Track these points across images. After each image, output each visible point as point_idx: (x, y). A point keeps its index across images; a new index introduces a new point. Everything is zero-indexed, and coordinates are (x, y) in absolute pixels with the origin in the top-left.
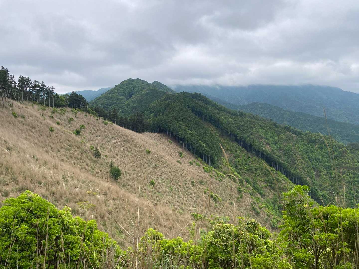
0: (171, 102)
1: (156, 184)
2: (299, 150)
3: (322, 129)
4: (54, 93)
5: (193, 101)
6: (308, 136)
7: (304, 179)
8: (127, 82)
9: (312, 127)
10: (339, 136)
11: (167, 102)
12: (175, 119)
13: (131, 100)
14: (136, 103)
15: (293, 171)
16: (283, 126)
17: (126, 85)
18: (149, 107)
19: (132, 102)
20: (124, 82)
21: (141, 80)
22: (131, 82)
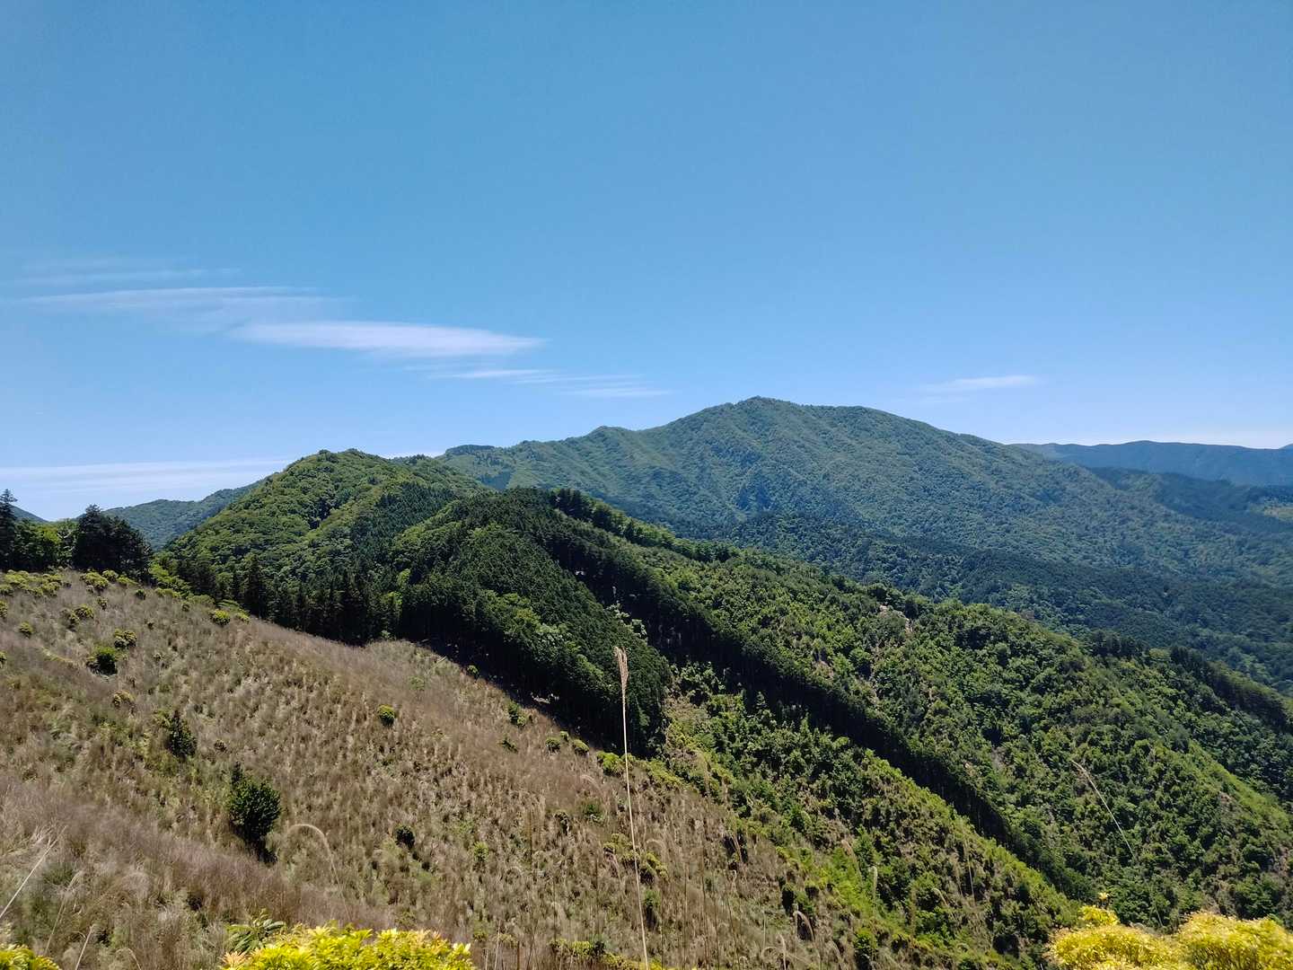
0: (472, 526)
1: (419, 839)
2: (928, 667)
3: (995, 589)
4: (15, 519)
5: (552, 516)
6: (953, 617)
7: (953, 770)
8: (311, 465)
9: (963, 587)
10: (1053, 609)
11: (459, 524)
12: (487, 584)
13: (325, 529)
14: (345, 536)
15: (915, 743)
16: (864, 588)
17: (305, 474)
18: (394, 548)
19: (332, 536)
20: (301, 465)
21: (362, 456)
22: (327, 463)
